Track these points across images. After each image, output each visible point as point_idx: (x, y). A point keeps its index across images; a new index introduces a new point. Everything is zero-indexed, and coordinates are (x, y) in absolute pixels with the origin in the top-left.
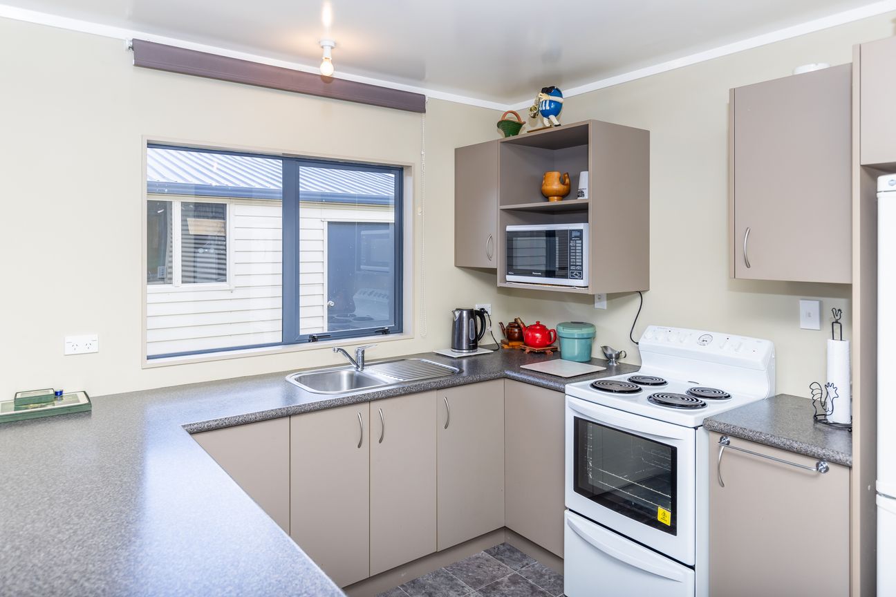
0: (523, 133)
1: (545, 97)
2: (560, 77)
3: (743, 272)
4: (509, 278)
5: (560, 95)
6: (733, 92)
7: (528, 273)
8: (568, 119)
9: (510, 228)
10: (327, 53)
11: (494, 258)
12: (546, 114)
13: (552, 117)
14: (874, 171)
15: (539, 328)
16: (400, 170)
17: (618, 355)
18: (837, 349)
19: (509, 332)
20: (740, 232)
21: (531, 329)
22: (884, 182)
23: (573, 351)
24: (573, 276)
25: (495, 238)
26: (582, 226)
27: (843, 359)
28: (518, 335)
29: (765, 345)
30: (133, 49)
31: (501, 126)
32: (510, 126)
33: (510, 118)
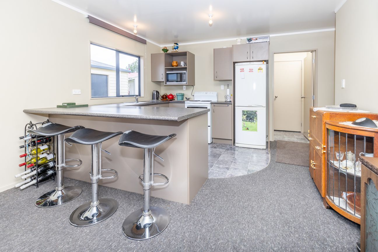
0: (168, 52)
1: (176, 45)
2: (178, 41)
3: (216, 79)
4: (167, 83)
5: (178, 45)
6: (214, 49)
7: (173, 81)
9: (167, 72)
10: (135, 28)
11: (163, 79)
12: (175, 49)
13: (176, 49)
14: (234, 63)
15: (171, 95)
16: (139, 57)
17: (189, 99)
18: (228, 90)
19: (163, 97)
20: (215, 72)
21: (169, 95)
22: (236, 64)
23: (180, 98)
24: (183, 82)
25: (163, 74)
26: (185, 72)
27: (229, 92)
28: (165, 97)
29: (216, 93)
30: (88, 18)
31: (163, 50)
32: (165, 50)
33: (165, 48)
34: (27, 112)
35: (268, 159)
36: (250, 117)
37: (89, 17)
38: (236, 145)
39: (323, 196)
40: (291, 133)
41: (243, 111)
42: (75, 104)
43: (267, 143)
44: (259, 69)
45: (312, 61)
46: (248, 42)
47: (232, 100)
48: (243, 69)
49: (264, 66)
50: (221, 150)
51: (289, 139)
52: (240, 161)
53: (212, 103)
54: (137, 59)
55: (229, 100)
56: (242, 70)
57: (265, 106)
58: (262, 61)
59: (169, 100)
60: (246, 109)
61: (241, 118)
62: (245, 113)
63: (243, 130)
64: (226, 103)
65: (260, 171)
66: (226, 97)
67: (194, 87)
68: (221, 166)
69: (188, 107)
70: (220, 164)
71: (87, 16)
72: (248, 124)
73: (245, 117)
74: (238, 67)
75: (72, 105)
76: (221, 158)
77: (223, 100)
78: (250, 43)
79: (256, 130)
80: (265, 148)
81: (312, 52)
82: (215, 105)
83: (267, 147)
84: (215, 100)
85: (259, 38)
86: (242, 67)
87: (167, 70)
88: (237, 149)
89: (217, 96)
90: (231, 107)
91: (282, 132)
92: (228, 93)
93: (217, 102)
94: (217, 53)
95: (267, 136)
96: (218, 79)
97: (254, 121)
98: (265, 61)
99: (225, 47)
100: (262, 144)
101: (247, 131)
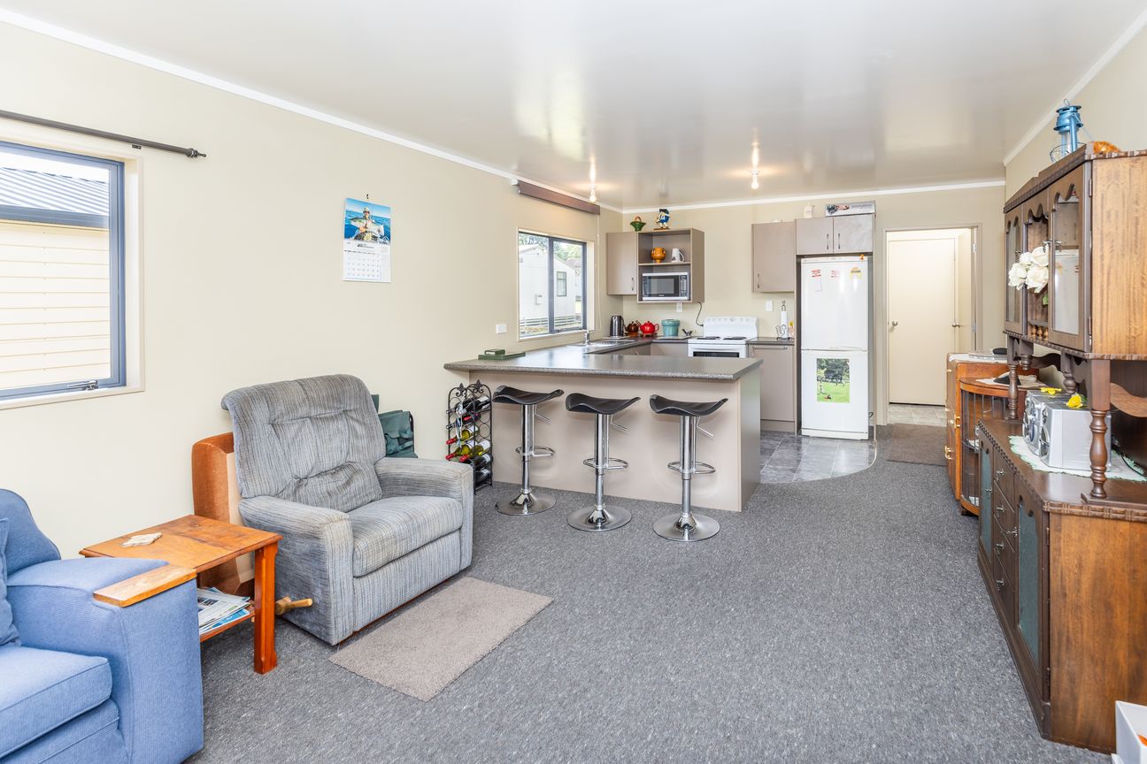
0: (644, 230)
1: (664, 214)
3: (756, 288)
4: (644, 298)
5: (669, 214)
6: (753, 225)
7: (658, 295)
8: (673, 225)
9: (644, 274)
11: (635, 289)
12: (662, 221)
13: (665, 224)
14: (800, 257)
15: (650, 324)
16: (584, 244)
17: (691, 332)
18: (784, 314)
19: (629, 329)
20: (756, 275)
21: (645, 325)
22: (803, 260)
23: (669, 333)
24: (682, 295)
25: (635, 280)
26: (686, 274)
27: (786, 318)
28: (633, 330)
29: (755, 319)
30: (518, 185)
31: (633, 224)
32: (638, 225)
33: (638, 220)
34: (448, 367)
35: (871, 456)
36: (834, 372)
37: (520, 185)
38: (804, 432)
39: (957, 497)
40: (930, 408)
41: (818, 360)
42: (503, 352)
43: (871, 429)
44: (852, 272)
45: (972, 248)
46: (828, 214)
47: (793, 334)
48: (819, 271)
49: (862, 264)
50: (772, 442)
51: (923, 420)
52: (814, 460)
53: (748, 344)
54: (581, 247)
55: (785, 336)
56: (817, 273)
57: (867, 349)
58: (859, 254)
59: (645, 335)
60: (825, 356)
61: (815, 374)
62: (824, 364)
63: (819, 399)
64: (780, 343)
65: (855, 474)
66: (779, 329)
67: (703, 304)
68: (779, 467)
69: (695, 354)
70: (777, 464)
71: (516, 183)
72: (830, 387)
73: (823, 371)
74: (807, 265)
75: (500, 355)
76: (775, 455)
77: (772, 334)
78: (833, 215)
79: (846, 399)
80: (866, 437)
81: (972, 228)
82: (755, 346)
83: (871, 437)
84: (752, 335)
85: (853, 207)
86: (816, 267)
87: (642, 269)
88: (804, 440)
89: (757, 325)
90: (792, 350)
91: (910, 407)
92: (784, 321)
93: (756, 340)
94: (760, 234)
95: (871, 414)
96: (762, 289)
97: (843, 381)
98: (866, 254)
99: (776, 221)
100: (860, 429)
101: (829, 403)
